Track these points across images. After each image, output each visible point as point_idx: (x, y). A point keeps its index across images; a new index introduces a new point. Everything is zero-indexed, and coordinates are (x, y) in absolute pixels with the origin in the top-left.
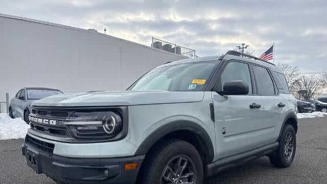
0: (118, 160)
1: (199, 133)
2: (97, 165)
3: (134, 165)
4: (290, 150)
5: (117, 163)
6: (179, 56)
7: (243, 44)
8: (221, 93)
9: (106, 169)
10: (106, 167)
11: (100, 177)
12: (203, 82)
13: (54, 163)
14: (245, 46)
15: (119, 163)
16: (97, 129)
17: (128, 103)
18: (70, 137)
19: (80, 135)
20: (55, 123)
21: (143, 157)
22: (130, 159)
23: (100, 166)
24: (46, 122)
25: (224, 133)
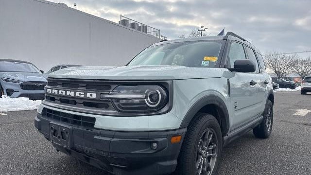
0: (165, 133)
1: (221, 107)
2: (146, 138)
3: (179, 138)
4: (269, 123)
5: (165, 135)
6: (146, 34)
7: (202, 27)
8: (231, 70)
9: (156, 142)
10: (156, 140)
11: (148, 151)
12: (215, 59)
13: (96, 137)
14: (203, 29)
15: (167, 136)
16: (139, 102)
17: (173, 77)
18: (114, 110)
19: (123, 108)
20: (94, 96)
21: (185, 130)
22: (176, 132)
23: (148, 139)
24: (80, 94)
25: (235, 107)
